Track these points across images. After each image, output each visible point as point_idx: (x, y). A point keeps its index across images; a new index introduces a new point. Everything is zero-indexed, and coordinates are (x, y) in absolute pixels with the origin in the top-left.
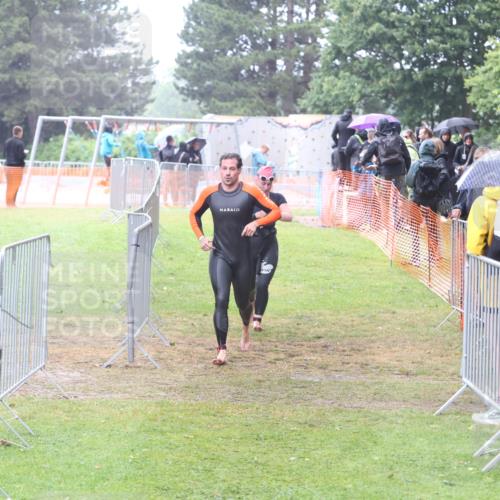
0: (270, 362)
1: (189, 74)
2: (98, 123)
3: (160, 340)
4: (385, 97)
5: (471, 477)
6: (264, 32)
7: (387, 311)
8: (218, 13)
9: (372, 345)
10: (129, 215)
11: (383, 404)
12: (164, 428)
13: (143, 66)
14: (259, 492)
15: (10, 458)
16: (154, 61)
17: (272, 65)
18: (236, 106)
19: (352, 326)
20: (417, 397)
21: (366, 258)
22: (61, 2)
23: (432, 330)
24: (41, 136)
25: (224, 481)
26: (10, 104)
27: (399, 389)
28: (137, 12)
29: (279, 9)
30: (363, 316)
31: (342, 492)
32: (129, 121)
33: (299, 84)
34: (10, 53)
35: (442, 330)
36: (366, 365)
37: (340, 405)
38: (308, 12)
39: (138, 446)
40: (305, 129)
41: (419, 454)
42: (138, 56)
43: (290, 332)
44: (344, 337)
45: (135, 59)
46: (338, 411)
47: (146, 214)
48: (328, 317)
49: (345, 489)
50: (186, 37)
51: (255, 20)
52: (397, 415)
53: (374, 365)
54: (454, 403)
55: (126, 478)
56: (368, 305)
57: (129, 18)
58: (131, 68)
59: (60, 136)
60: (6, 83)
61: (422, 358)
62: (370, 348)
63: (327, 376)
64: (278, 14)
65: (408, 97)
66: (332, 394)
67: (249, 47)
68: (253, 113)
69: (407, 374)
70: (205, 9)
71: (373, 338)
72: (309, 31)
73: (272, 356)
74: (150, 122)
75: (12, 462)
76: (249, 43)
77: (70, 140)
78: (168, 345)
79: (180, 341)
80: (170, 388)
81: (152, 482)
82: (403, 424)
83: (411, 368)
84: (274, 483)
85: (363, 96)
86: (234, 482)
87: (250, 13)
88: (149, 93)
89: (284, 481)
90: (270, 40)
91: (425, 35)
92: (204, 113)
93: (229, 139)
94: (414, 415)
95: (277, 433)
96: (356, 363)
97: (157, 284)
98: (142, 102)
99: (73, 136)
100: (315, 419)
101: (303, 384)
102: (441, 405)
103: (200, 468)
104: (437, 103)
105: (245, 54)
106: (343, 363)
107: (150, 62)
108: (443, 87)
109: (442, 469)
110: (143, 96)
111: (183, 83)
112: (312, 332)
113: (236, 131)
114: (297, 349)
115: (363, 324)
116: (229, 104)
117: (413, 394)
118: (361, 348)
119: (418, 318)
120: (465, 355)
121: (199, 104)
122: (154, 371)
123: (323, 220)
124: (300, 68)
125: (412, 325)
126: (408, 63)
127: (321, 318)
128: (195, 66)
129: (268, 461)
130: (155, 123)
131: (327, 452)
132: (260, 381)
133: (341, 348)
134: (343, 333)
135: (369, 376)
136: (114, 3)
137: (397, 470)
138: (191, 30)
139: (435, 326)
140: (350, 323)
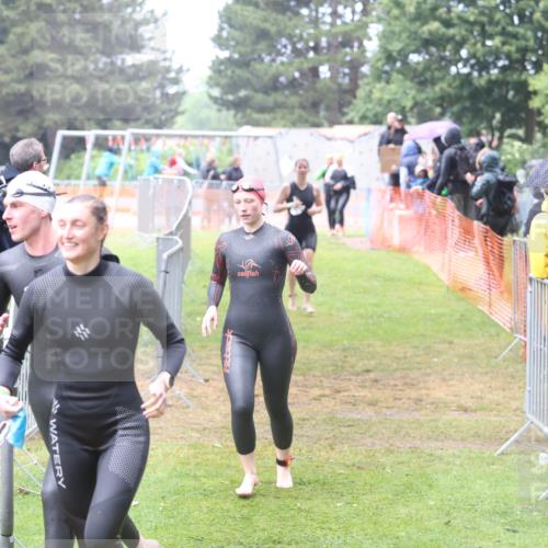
0: (315, 399)
1: (224, 81)
2: (123, 138)
3: (193, 376)
4: (441, 106)
5: (537, 523)
6: (305, 35)
7: (444, 341)
8: (253, 16)
9: (427, 378)
10: (158, 239)
11: (440, 444)
12: (198, 473)
13: (172, 75)
14: (302, 542)
15: (28, 507)
16: (185, 68)
17: (315, 72)
18: (275, 119)
19: (405, 358)
20: (477, 435)
21: (420, 283)
22: (82, 5)
23: (493, 361)
24: (61, 153)
25: (264, 530)
26: (27, 119)
27: (456, 427)
28: (165, 14)
29: (321, 10)
30: (416, 347)
31: (395, 540)
32: (158, 136)
33: (346, 92)
34: (25, 63)
35: (504, 361)
36: (421, 400)
37: (391, 445)
38: (354, 12)
39: (169, 492)
40: (352, 142)
41: (479, 497)
42: (167, 64)
43: (337, 366)
44: (396, 370)
45: (164, 67)
46: (390, 451)
47: (176, 238)
48: (379, 349)
49: (398, 538)
50: (219, 41)
51: (294, 21)
52: (454, 455)
53: (430, 400)
54: (517, 441)
55: (156, 528)
56: (422, 335)
57: (156, 21)
58: (160, 76)
59: (82, 154)
60: (22, 95)
61: (482, 391)
62: (425, 382)
63: (377, 413)
64: (320, 15)
65: (467, 104)
66: (383, 434)
67: (289, 51)
68: (294, 124)
69: (466, 410)
70: (239, 12)
71: (429, 371)
72: (355, 35)
73: (316, 392)
74: (181, 136)
75: (30, 511)
76: (289, 47)
77: (93, 157)
78: (202, 381)
79: (215, 377)
80: (205, 429)
81: (185, 532)
82: (461, 465)
83: (470, 403)
84: (319, 533)
85: (416, 104)
86: (276, 531)
87: (289, 14)
88: (179, 105)
89: (330, 529)
90: (312, 44)
91: (485, 35)
92: (240, 125)
93: (268, 153)
94: (473, 455)
95: (321, 477)
96: (409, 399)
97: (189, 315)
98: (172, 114)
99: (95, 152)
100: (364, 460)
101: (350, 423)
102: (503, 443)
103: (238, 516)
104: (499, 111)
105: (284, 59)
106: (395, 399)
107: (180, 70)
108: (504, 93)
109: (504, 513)
110: (173, 107)
111: (216, 92)
112: (360, 366)
113: (275, 145)
114: (344, 384)
115: (417, 356)
116: (267, 116)
117: (472, 432)
118: (415, 382)
119: (477, 348)
120: (528, 388)
121: (235, 115)
122: (187, 410)
123: (372, 242)
124: (345, 75)
125: (471, 357)
126: (465, 66)
127: (371, 349)
128: (229, 72)
129: (311, 508)
130: (186, 137)
131: (377, 497)
132: (304, 420)
133: (392, 382)
134: (395, 365)
135: (423, 412)
136: (140, 4)
137: (455, 514)
138: (225, 34)
139: (496, 357)
140: (402, 355)
